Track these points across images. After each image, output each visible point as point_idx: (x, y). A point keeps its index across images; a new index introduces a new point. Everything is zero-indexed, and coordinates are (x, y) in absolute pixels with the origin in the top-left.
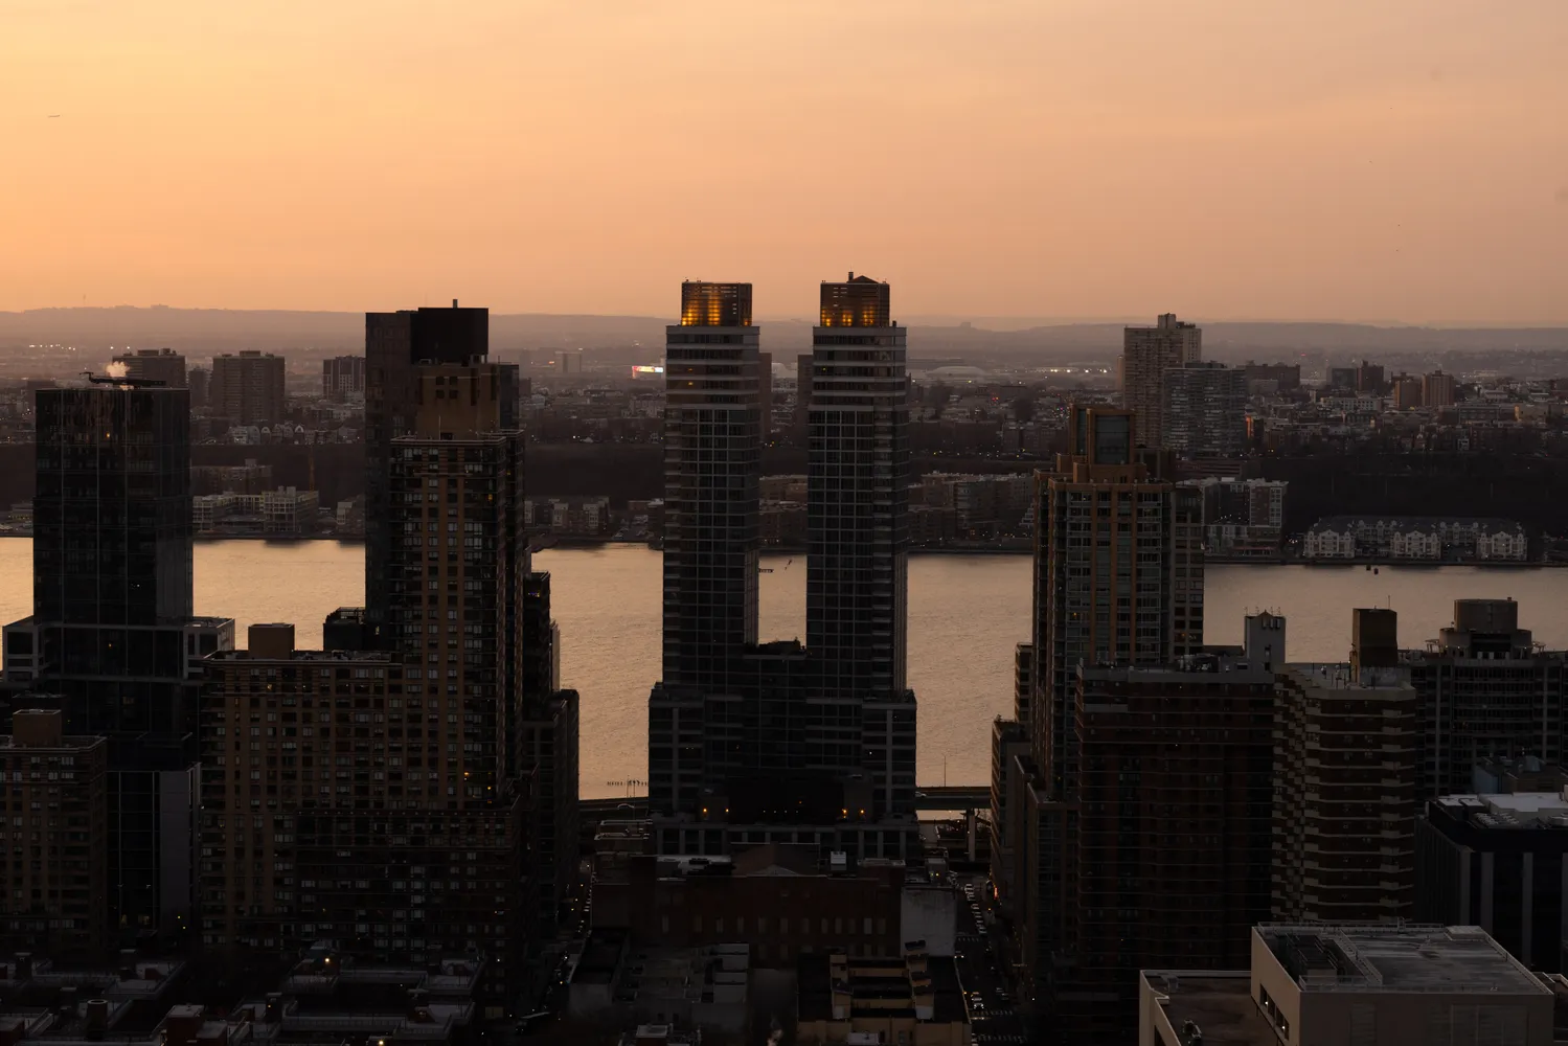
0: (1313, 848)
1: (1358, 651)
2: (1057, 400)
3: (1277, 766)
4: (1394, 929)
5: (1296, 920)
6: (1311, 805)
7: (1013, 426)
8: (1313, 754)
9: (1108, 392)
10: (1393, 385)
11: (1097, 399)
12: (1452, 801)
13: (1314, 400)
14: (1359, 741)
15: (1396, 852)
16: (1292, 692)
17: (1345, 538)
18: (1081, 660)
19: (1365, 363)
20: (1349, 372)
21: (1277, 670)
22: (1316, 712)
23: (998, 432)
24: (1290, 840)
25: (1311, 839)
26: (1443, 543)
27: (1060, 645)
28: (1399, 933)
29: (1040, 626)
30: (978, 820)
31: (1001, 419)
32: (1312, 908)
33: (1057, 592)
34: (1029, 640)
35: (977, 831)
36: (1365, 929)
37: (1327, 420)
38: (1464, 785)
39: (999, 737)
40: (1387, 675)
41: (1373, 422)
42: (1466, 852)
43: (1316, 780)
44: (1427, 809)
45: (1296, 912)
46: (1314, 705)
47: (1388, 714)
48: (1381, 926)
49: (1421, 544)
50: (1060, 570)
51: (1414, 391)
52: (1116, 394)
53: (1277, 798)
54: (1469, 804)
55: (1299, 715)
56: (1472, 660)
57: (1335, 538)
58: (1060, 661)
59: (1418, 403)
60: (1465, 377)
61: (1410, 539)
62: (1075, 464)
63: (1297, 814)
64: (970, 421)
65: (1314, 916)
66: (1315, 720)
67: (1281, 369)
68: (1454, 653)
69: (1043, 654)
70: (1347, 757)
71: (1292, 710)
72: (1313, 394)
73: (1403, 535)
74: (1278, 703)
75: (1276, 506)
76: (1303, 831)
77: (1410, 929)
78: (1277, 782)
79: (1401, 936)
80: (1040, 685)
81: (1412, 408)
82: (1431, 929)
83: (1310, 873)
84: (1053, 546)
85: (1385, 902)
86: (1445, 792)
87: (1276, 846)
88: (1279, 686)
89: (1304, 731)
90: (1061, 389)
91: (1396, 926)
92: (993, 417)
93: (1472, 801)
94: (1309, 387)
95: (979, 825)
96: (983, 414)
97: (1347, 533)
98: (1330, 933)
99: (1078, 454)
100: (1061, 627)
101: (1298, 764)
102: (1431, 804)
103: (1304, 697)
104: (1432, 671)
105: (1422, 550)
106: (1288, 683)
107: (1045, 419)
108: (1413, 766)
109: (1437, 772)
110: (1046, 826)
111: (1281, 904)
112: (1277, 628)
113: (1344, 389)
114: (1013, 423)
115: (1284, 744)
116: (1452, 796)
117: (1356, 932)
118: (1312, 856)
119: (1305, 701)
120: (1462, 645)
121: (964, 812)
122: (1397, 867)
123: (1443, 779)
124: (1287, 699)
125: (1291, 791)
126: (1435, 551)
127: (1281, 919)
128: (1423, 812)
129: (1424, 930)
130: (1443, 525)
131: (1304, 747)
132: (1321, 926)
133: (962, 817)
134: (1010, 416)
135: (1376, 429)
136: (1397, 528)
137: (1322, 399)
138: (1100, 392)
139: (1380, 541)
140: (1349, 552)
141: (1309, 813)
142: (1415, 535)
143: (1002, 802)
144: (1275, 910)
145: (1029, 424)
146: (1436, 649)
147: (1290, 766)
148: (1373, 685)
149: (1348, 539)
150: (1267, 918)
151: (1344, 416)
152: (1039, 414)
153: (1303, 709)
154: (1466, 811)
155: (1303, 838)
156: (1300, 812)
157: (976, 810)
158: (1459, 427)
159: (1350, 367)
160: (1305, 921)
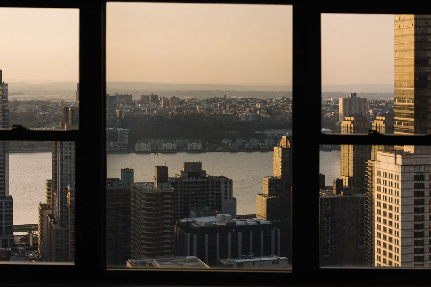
0: (144, 236)
1: (157, 178)
2: (55, 105)
3: (132, 213)
4: (170, 259)
5: (139, 258)
6: (143, 224)
7: (41, 113)
8: (143, 209)
9: (72, 103)
10: (161, 100)
11: (68, 105)
12: (184, 220)
13: (137, 105)
14: (157, 205)
15: (169, 236)
16: (136, 191)
17: (148, 145)
18: (69, 184)
19: (152, 94)
20: (147, 97)
21: (132, 185)
22: (144, 197)
23: (36, 115)
24: (137, 234)
25: (143, 234)
26: (177, 146)
27: (62, 180)
28: (171, 259)
29: (55, 174)
30: (33, 234)
31: (37, 111)
32: (144, 254)
33: (61, 164)
35: (33, 238)
36: (161, 259)
37: (141, 111)
38: (187, 216)
39: (41, 209)
40: (165, 185)
41: (155, 111)
42: (189, 235)
43: (145, 217)
44: (177, 223)
45: (139, 256)
46: (144, 195)
47: (166, 196)
48: (166, 258)
49: (171, 146)
50: (61, 157)
51: (167, 102)
52: (74, 103)
53: (132, 223)
54: (189, 221)
55: (139, 198)
56: (189, 180)
57: (145, 145)
58: (62, 185)
59: (168, 105)
60: (181, 98)
61: (167, 145)
62: (66, 125)
63: (139, 227)
64: (26, 112)
65: (144, 256)
66: (144, 199)
67: (126, 95)
68: (183, 177)
69: (56, 183)
70: (154, 209)
71: (137, 196)
72: (136, 103)
73: (165, 144)
74: (132, 194)
75: (127, 136)
76: (141, 232)
77: (174, 258)
78: (132, 218)
79: (172, 260)
80: (55, 192)
81: (167, 107)
82: (180, 258)
83: (143, 244)
84: (59, 150)
85: (166, 251)
86: (182, 218)
87: (132, 237)
88: (132, 190)
89: (140, 202)
90: (57, 102)
91: (170, 258)
92: (34, 110)
93: (190, 220)
94: (135, 101)
95: (34, 236)
96: (31, 110)
97: (148, 144)
98: (151, 261)
99: (67, 122)
100: (62, 174)
101: (139, 212)
102: (178, 222)
103: (140, 192)
104: (177, 183)
105: (171, 148)
106: (135, 188)
107: (51, 111)
108: (174, 211)
109: (179, 212)
110: (58, 235)
111: (134, 253)
112: (131, 173)
113: (146, 101)
114: (41, 112)
115: (134, 207)
116: (184, 219)
117: (158, 260)
118: (143, 239)
119: (141, 194)
120: (186, 175)
121: (29, 232)
122: (169, 240)
123: (181, 214)
124: (135, 193)
125: (137, 220)
126: (175, 148)
127: (134, 258)
128: (176, 224)
129: (179, 258)
130: (177, 141)
131: (140, 207)
132: (148, 259)
133: (28, 234)
134: (40, 110)
135: (156, 113)
136: (163, 142)
137: (139, 105)
138: (69, 103)
139: (158, 146)
140: (149, 149)
141: (142, 226)
142: (169, 144)
143: (42, 228)
144: (132, 255)
145: (46, 112)
146: (178, 177)
147: (136, 213)
148: (161, 188)
149: (149, 145)
150: (130, 258)
151: (146, 109)
152: (49, 109)
153: (140, 196)
154: (188, 223)
155: (141, 234)
156: (140, 226)
157: (33, 231)
158: (181, 112)
159: (148, 95)
160: (142, 258)
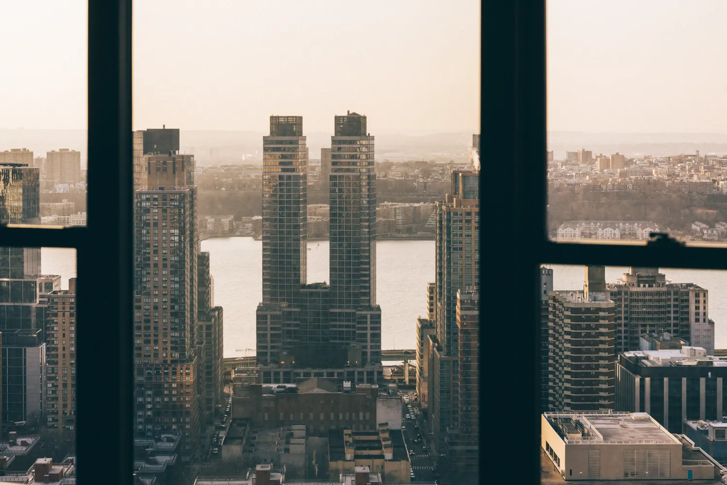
0: (568, 377)
1: (588, 285)
2: (442, 168)
3: (550, 339)
4: (607, 415)
5: (560, 411)
6: (567, 357)
7: (421, 180)
8: (567, 333)
9: (465, 164)
10: (596, 160)
11: (460, 168)
12: (630, 354)
13: (560, 167)
14: (589, 327)
15: (606, 378)
16: (557, 305)
17: (576, 231)
18: (459, 290)
19: (583, 150)
20: (576, 154)
21: (550, 294)
22: (568, 313)
23: (414, 183)
24: (557, 373)
25: (567, 373)
26: (621, 233)
27: (449, 284)
28: (609, 416)
29: (440, 274)
30: (410, 365)
31: (416, 177)
32: (568, 405)
33: (447, 258)
34: (434, 281)
35: (409, 371)
36: (594, 415)
37: (566, 177)
38: (636, 347)
39: (420, 326)
40: (601, 296)
41: (588, 177)
42: (638, 378)
43: (569, 345)
44: (619, 358)
45: (560, 407)
46: (567, 310)
47: (602, 314)
48: (601, 413)
49: (611, 234)
50: (449, 248)
51: (606, 162)
52: (469, 165)
53: (551, 354)
54: (638, 355)
55: (560, 315)
56: (638, 288)
57: (571, 231)
58: (449, 291)
59: (608, 167)
60: (628, 156)
61: (606, 231)
62: (455, 199)
63: (560, 361)
64: (401, 178)
65: (569, 408)
66: (568, 317)
68: (630, 284)
69: (441, 287)
70: (583, 334)
71: (557, 312)
72: (559, 164)
73: (603, 229)
74: (550, 309)
76: (563, 369)
77: (614, 415)
78: (551, 347)
79: (611, 418)
80: (439, 302)
81: (605, 170)
82: (624, 414)
83: (567, 389)
84: (445, 237)
85: (602, 402)
86: (627, 350)
87: (550, 376)
88: (551, 302)
89: (563, 322)
90: (443, 163)
91: (608, 413)
92: (412, 176)
93: (639, 354)
94: (557, 161)
95: (410, 367)
96: (407, 175)
97: (577, 229)
98: (578, 417)
99: (456, 194)
100: (449, 273)
101: (560, 338)
102: (621, 356)
103: (563, 307)
104: (619, 293)
105: (611, 236)
106: (554, 299)
107: (436, 177)
108: (614, 338)
109: (623, 341)
110: (443, 368)
111: (553, 403)
112: (549, 275)
113: (573, 162)
114: (422, 179)
115: (554, 329)
116: (630, 352)
117: (590, 416)
118: (567, 381)
119: (563, 308)
120: (634, 281)
121: (403, 361)
122: (607, 385)
123: (626, 344)
124: (554, 307)
125: (557, 350)
126: (618, 237)
127: (553, 410)
128: (617, 360)
129: (621, 414)
130: (621, 224)
131: (563, 330)
132: (574, 413)
133: (402, 364)
134: (419, 176)
135: (589, 180)
136: (600, 227)
137: (564, 167)
138: (461, 164)
139: (592, 232)
140: (578, 237)
141: (566, 361)
142: (608, 229)
143: (421, 357)
144: (550, 406)
145: (429, 179)
146: (621, 283)
147: (557, 339)
148: (595, 300)
150: (547, 410)
151: (574, 174)
152: (433, 175)
153: (562, 312)
154: (637, 359)
155: (563, 372)
156: (562, 360)
157: (409, 360)
158: (628, 178)
159: (577, 151)
160: (565, 411)
